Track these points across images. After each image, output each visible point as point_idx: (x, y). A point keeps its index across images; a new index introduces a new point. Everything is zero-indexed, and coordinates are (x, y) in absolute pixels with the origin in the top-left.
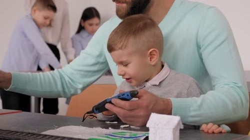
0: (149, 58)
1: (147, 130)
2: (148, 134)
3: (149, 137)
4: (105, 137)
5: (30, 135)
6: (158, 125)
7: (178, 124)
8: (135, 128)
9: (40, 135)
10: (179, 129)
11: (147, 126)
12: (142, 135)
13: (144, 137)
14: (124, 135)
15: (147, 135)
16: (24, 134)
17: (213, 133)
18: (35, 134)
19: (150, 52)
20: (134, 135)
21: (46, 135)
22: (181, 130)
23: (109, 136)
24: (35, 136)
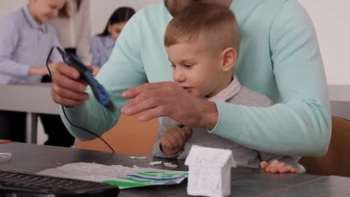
0: (222, 61)
1: (186, 169)
2: (187, 174)
3: (189, 180)
4: (128, 179)
5: (19, 176)
6: (200, 162)
7: (229, 160)
8: (171, 166)
9: (35, 176)
10: (230, 168)
11: (187, 163)
12: (179, 176)
13: (183, 179)
14: (154, 176)
15: (186, 176)
16: (12, 175)
17: (278, 172)
18: (27, 175)
19: (226, 53)
20: (168, 176)
21: (43, 177)
22: (232, 169)
23: (132, 177)
24: (28, 177)
